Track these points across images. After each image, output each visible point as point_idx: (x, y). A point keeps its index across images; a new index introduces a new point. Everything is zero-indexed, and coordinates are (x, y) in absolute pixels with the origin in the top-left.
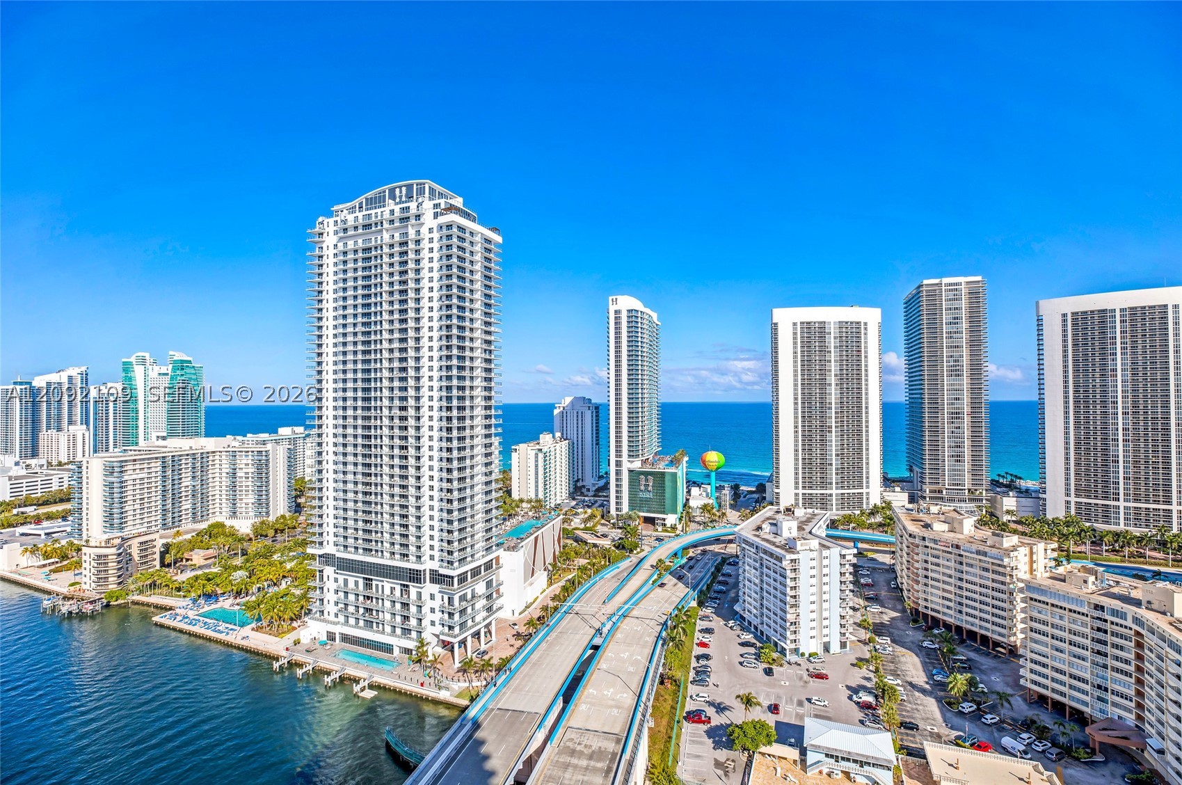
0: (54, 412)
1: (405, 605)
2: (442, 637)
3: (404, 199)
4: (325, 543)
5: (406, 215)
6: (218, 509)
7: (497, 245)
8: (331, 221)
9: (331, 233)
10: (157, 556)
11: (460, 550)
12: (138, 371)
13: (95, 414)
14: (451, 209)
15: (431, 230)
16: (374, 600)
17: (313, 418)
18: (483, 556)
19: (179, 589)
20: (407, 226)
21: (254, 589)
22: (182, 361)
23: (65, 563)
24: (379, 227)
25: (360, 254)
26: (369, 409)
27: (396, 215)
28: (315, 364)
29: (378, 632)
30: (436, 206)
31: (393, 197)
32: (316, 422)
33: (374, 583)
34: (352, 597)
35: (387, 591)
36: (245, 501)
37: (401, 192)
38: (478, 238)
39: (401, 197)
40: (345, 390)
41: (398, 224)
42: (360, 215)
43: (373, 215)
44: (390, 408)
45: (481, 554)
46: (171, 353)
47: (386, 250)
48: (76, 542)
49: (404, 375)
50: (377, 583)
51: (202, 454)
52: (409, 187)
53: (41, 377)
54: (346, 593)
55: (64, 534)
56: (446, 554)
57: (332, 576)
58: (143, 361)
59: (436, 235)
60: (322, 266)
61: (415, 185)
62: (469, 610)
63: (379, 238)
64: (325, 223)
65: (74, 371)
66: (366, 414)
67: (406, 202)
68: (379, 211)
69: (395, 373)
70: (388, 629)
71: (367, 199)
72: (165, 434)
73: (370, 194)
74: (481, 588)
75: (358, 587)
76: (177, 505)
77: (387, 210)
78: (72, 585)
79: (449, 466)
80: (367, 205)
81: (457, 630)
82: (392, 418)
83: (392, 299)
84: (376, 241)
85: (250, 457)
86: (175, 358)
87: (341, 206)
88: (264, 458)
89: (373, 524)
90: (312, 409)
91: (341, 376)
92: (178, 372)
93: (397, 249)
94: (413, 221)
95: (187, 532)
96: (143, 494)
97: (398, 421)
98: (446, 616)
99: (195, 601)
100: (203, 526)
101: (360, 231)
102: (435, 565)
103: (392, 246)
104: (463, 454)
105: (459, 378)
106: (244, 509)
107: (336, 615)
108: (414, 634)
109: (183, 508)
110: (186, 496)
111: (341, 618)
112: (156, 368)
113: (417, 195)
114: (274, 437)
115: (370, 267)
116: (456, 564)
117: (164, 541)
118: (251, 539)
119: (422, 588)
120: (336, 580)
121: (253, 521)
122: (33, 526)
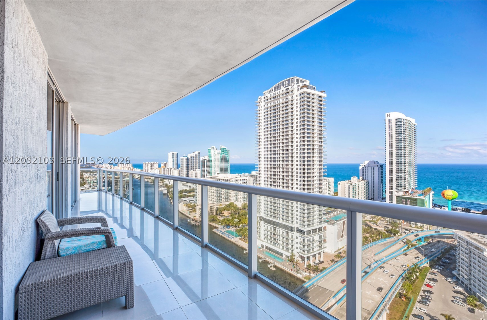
0: (192, 165)
1: (287, 239)
2: (300, 254)
3: (287, 85)
4: (261, 212)
5: (288, 91)
6: (232, 198)
7: (324, 98)
8: (263, 97)
9: (263, 102)
10: (215, 211)
11: (308, 221)
12: (212, 151)
13: (202, 166)
14: (305, 86)
15: (297, 96)
16: (277, 235)
17: (257, 168)
18: (318, 225)
19: (219, 222)
20: (288, 95)
21: (241, 225)
22: (224, 149)
23: (193, 210)
24: (278, 97)
25: (272, 108)
26: (275, 165)
27: (284, 92)
28: (258, 149)
29: (277, 247)
30: (298, 86)
31: (283, 85)
32: (259, 169)
33: (277, 229)
34: (269, 233)
35: (281, 233)
36: (240, 196)
37: (286, 83)
38: (315, 96)
39: (286, 85)
40: (267, 158)
41: (285, 95)
42: (272, 94)
43: (276, 93)
44: (283, 165)
45: (316, 224)
46: (221, 146)
47: (281, 105)
48: (196, 204)
49: (288, 152)
50: (278, 229)
51: (228, 179)
52: (289, 80)
53: (189, 154)
54: (268, 231)
55: (193, 201)
56: (302, 222)
57: (263, 225)
58: (213, 149)
59: (298, 98)
60: (260, 114)
61: (291, 79)
62: (311, 245)
63: (278, 101)
64: (261, 98)
65: (197, 153)
66: (275, 167)
67: (287, 86)
68: (278, 91)
69: (284, 151)
70: (281, 247)
71: (274, 87)
72: (219, 173)
73: (275, 86)
74: (316, 238)
75: (271, 230)
76: (221, 196)
77: (281, 90)
78: (195, 216)
79: (304, 188)
80: (274, 89)
81: (306, 252)
82: (283, 168)
83: (283, 124)
84: (277, 103)
85: (242, 181)
86: (222, 148)
87: (266, 91)
88: (246, 182)
89: (277, 208)
90: (257, 165)
91: (266, 153)
92: (223, 152)
93: (285, 104)
94: (290, 93)
95: (223, 205)
96: (212, 191)
97: (285, 170)
98: (302, 246)
99: (224, 227)
100: (228, 203)
101: (272, 99)
102: (298, 226)
103: (283, 104)
104: (309, 183)
105: (308, 153)
106: (239, 199)
107: (264, 239)
108: (290, 251)
109: (222, 197)
110: (223, 193)
111: (266, 240)
112: (217, 151)
113: (292, 83)
114: (250, 175)
115: (276, 113)
116: (306, 226)
117: (217, 207)
118: (241, 209)
119: (293, 234)
120: (264, 226)
121: (242, 203)
122: (186, 198)
